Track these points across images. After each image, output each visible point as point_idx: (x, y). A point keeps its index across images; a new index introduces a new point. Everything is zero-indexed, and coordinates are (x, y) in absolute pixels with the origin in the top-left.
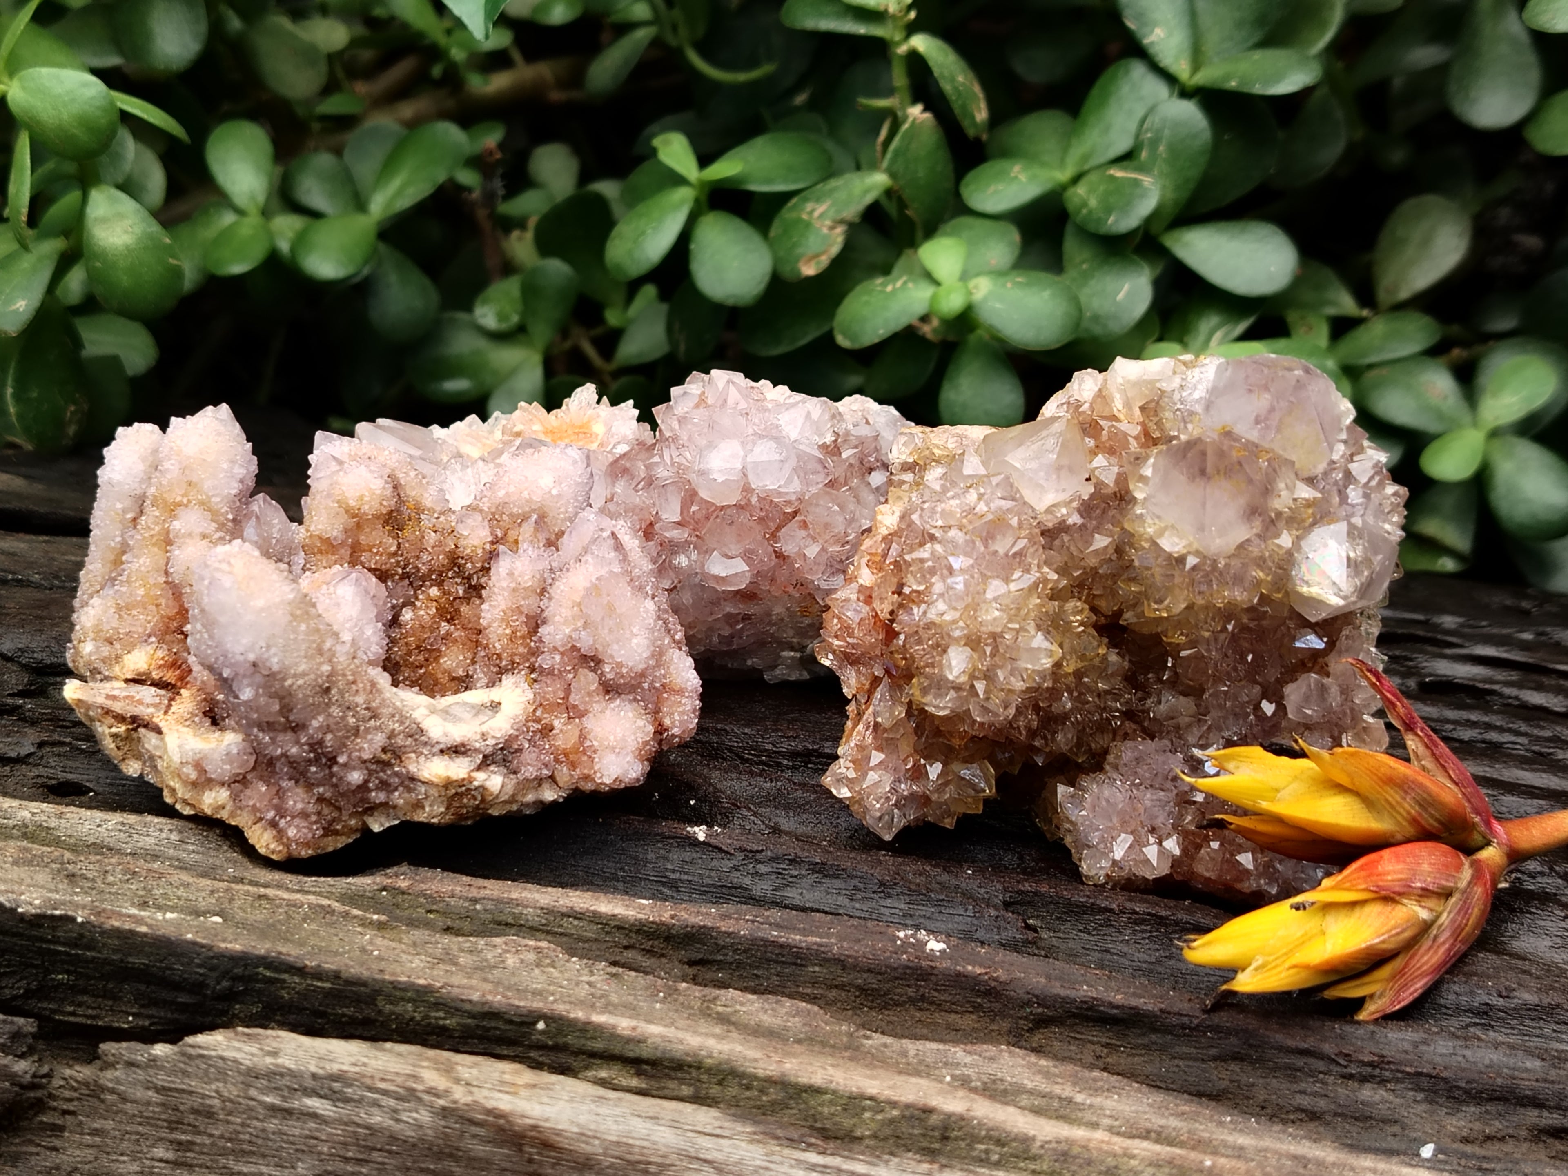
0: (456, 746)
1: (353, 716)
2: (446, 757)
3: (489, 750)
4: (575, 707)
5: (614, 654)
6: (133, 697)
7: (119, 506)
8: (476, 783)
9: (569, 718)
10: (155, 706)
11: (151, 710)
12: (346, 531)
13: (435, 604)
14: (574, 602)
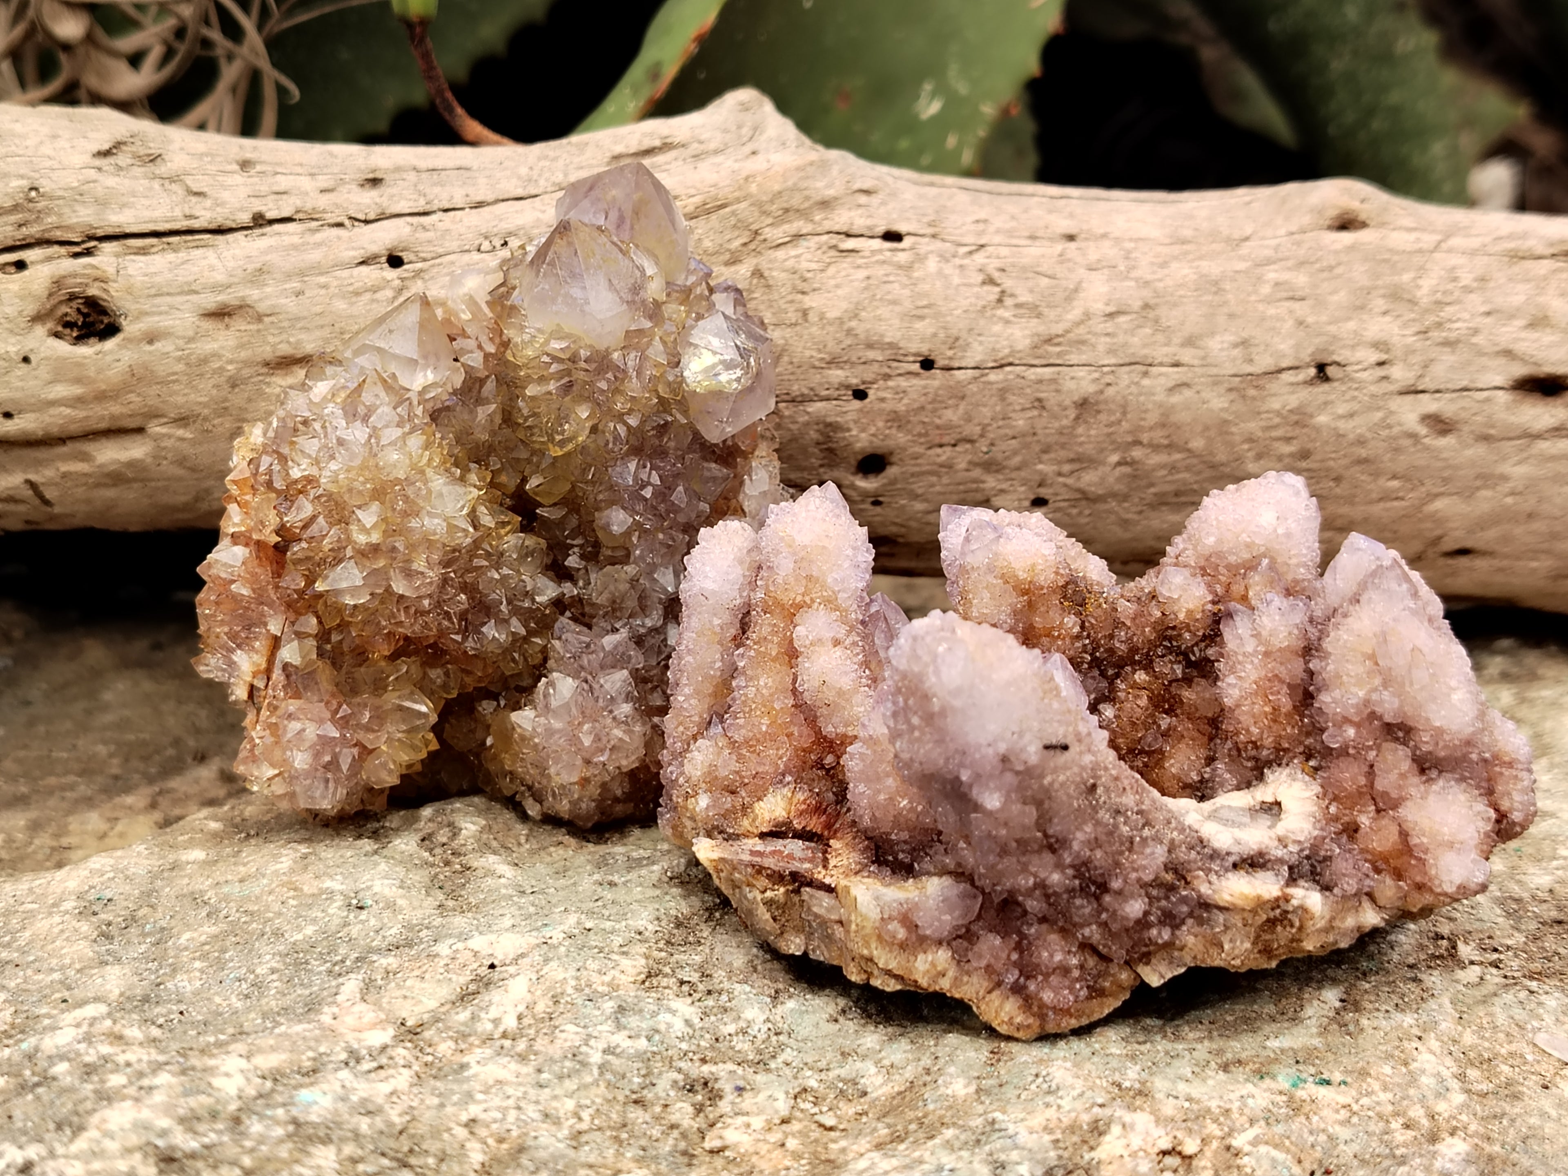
0: (1252, 858)
1: (1125, 823)
2: (1242, 872)
3: (1294, 860)
4: (1385, 794)
5: (1431, 716)
6: (781, 852)
7: (717, 622)
8: (1295, 902)
9: (1378, 811)
10: (811, 860)
11: (807, 865)
12: (1015, 613)
13: (1145, 694)
14: (1364, 654)
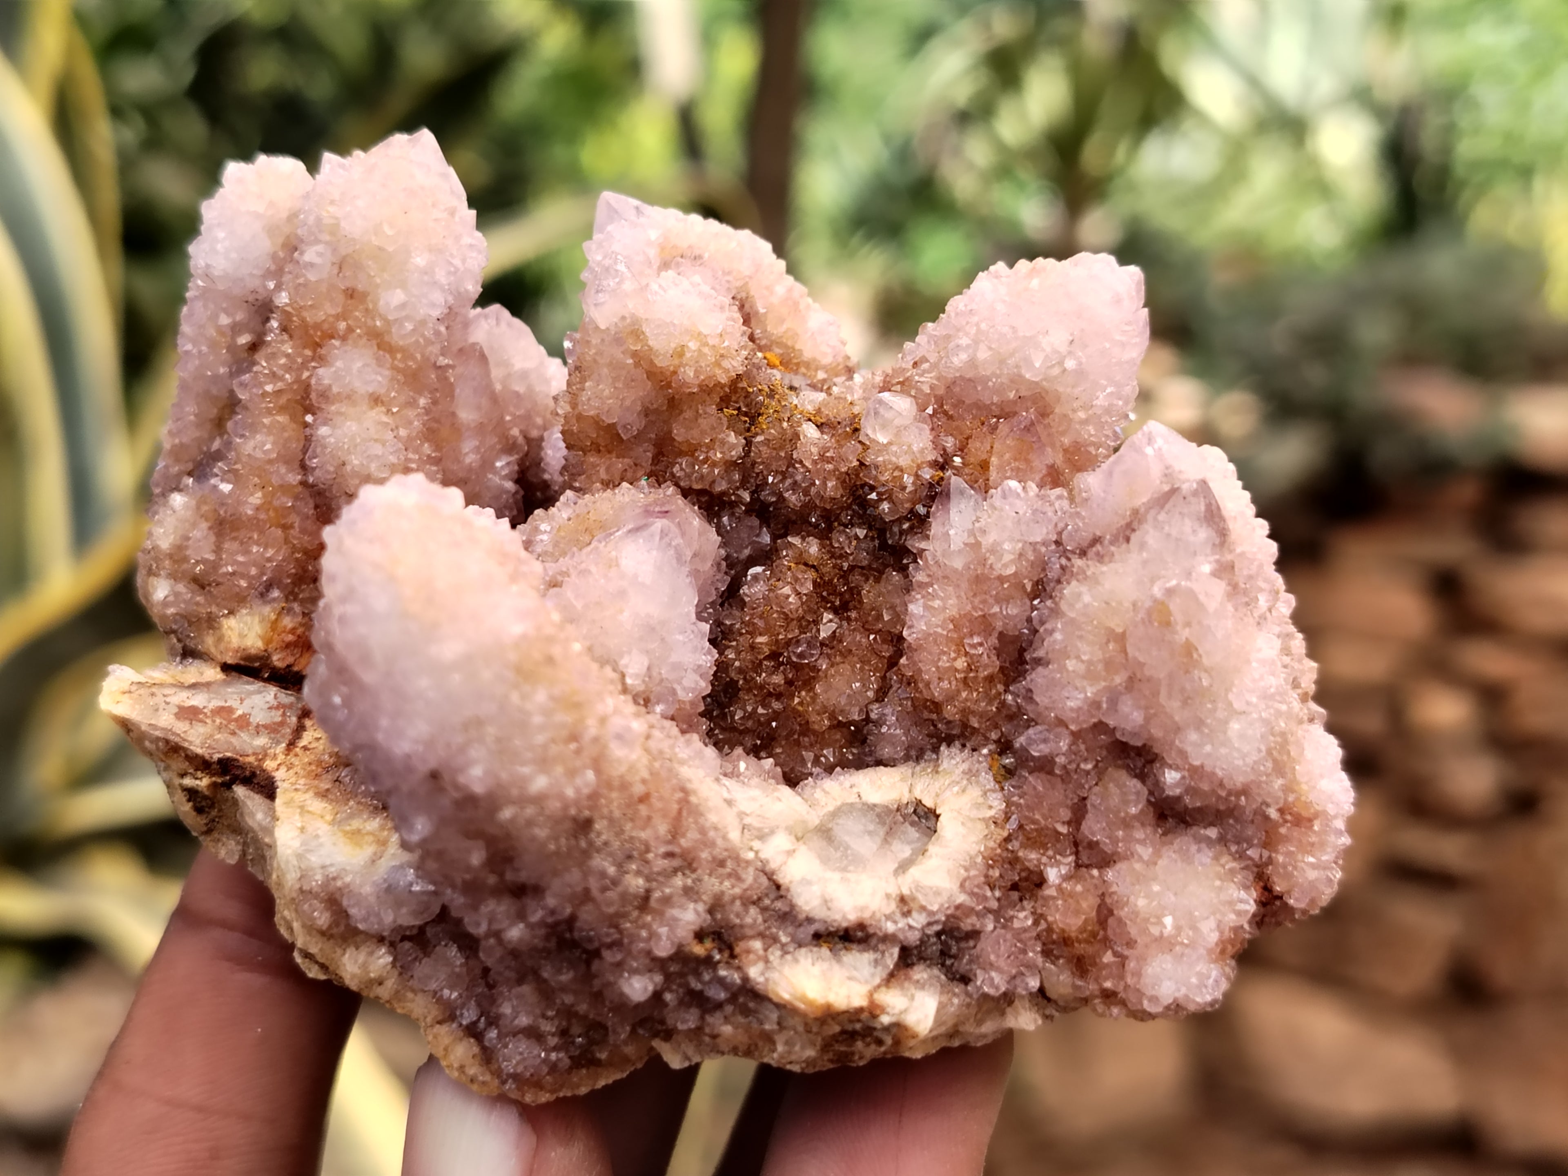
0: (846, 930)
1: (638, 873)
2: (825, 951)
3: (913, 938)
4: (1093, 845)
5: (1189, 749)
6: (230, 710)
8: (885, 1020)
9: (1078, 866)
10: (272, 729)
11: (261, 741)
12: (646, 412)
13: (811, 575)
14: (1111, 632)
